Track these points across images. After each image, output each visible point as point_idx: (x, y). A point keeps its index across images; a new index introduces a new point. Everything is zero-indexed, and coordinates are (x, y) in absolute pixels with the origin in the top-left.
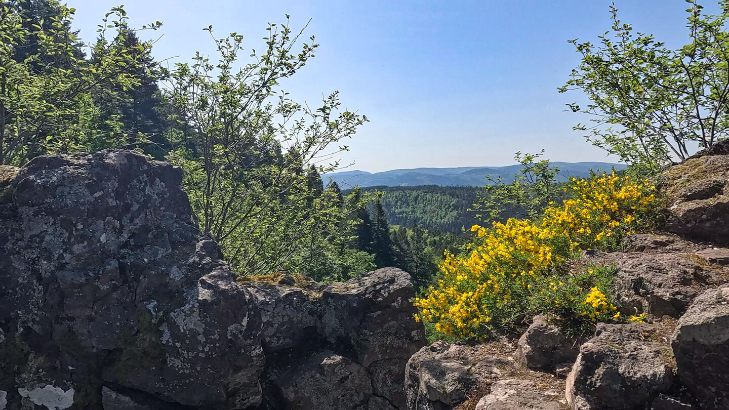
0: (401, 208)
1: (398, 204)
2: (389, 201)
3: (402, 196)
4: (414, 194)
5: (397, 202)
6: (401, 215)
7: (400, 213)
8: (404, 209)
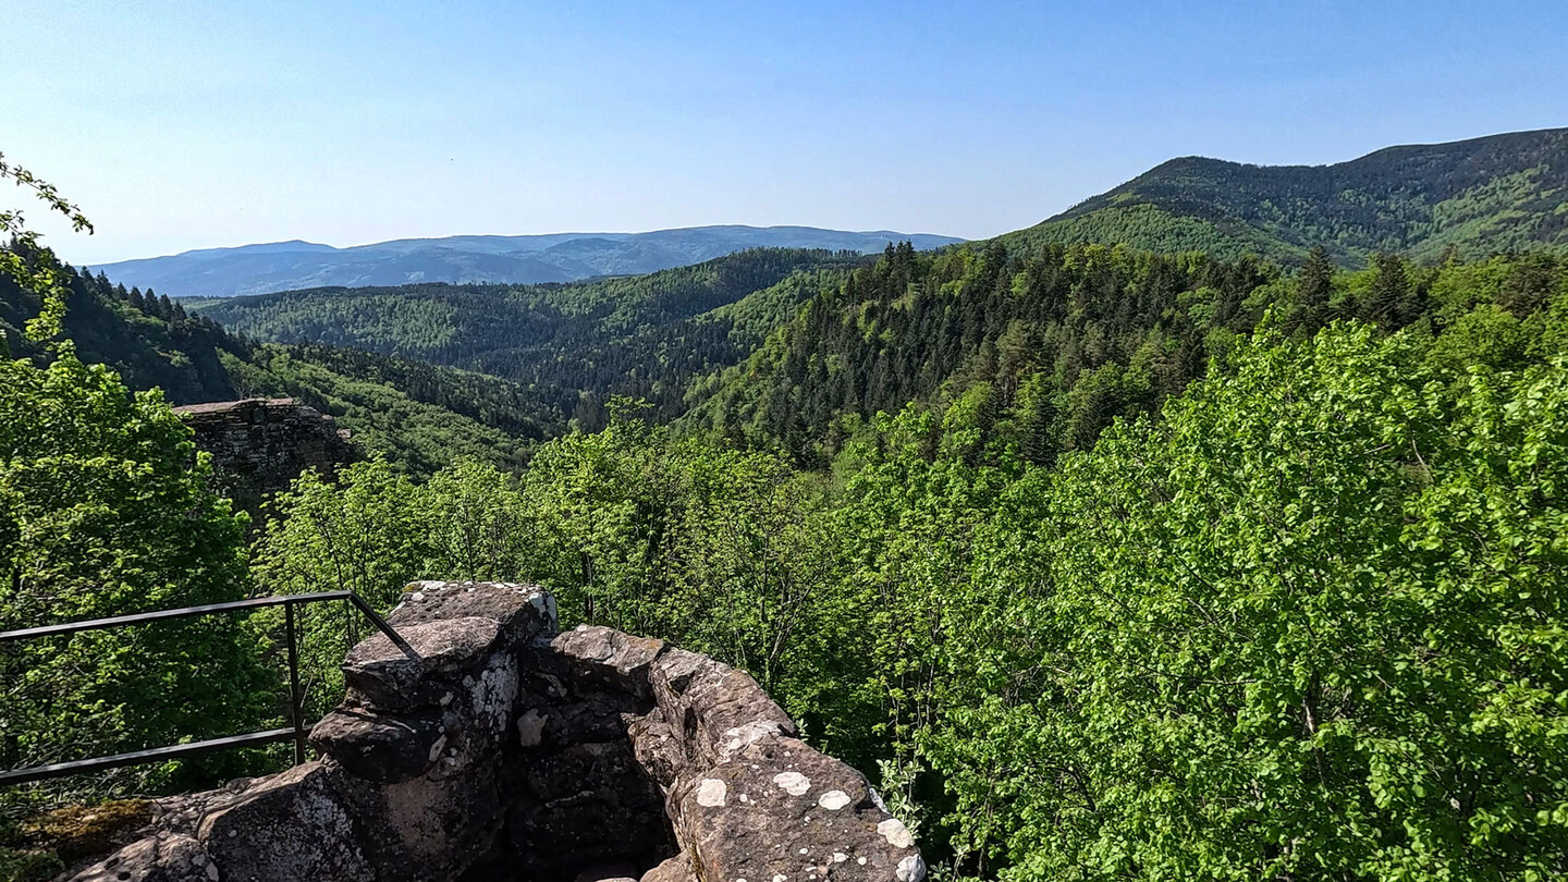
0: (363, 327)
1: (359, 319)
2: (342, 315)
3: (367, 305)
4: (390, 301)
5: (356, 316)
6: (363, 340)
7: (361, 337)
8: (370, 328)
